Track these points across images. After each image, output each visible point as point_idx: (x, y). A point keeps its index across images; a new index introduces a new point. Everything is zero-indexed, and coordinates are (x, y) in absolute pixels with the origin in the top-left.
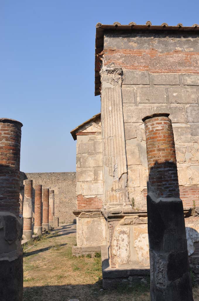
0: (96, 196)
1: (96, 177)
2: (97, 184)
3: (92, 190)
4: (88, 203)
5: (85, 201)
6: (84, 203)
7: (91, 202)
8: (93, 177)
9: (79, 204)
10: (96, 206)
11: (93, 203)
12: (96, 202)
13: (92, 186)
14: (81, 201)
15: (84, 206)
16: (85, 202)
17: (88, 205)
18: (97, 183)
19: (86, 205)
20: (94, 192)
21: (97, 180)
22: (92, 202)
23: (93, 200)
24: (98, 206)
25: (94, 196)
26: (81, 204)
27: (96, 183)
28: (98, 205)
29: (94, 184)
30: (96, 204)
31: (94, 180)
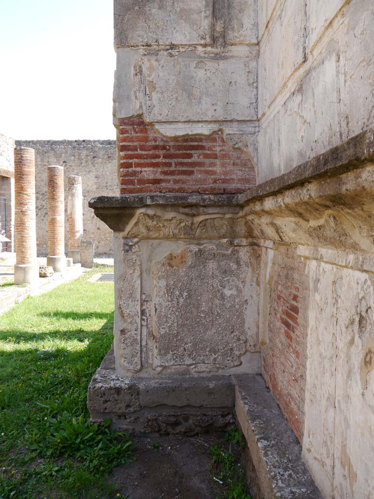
0: (215, 127)
1: (219, 28)
2: (222, 64)
3: (197, 92)
4: (173, 161)
5: (161, 153)
6: (157, 160)
7: (190, 156)
8: (205, 24)
9: (129, 165)
10: (215, 181)
11: (200, 164)
12: (218, 162)
13: (200, 74)
14: (139, 152)
15: (152, 177)
16: (158, 157)
17: (172, 173)
18: (225, 58)
19: (165, 173)
20: (206, 102)
21: (225, 44)
22: (195, 159)
23: (202, 148)
24: (225, 181)
25: (204, 130)
26: (138, 165)
27: (217, 57)
28: (226, 173)
29: (210, 65)
30: (218, 169)
31: (208, 40)
